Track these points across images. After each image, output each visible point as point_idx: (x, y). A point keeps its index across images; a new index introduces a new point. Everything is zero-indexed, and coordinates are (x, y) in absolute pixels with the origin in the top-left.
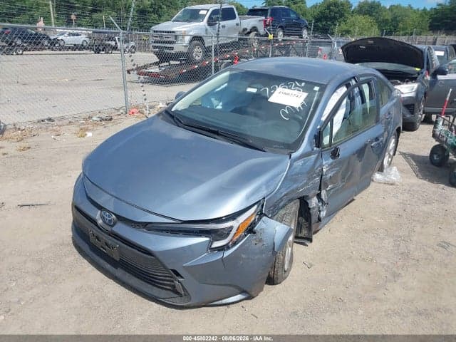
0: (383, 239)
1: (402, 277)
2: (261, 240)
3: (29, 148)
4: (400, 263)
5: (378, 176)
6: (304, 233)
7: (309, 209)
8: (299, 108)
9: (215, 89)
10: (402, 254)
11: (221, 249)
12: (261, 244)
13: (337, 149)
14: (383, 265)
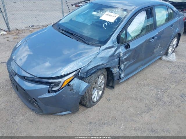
0: (152, 90)
1: (153, 110)
2: (72, 89)
3: (18, 38)
4: (155, 103)
5: (164, 58)
6: (111, 84)
7: (113, 73)
8: (113, 22)
9: (82, 13)
10: (159, 98)
11: (56, 91)
12: (73, 91)
13: (128, 44)
14: (146, 104)
